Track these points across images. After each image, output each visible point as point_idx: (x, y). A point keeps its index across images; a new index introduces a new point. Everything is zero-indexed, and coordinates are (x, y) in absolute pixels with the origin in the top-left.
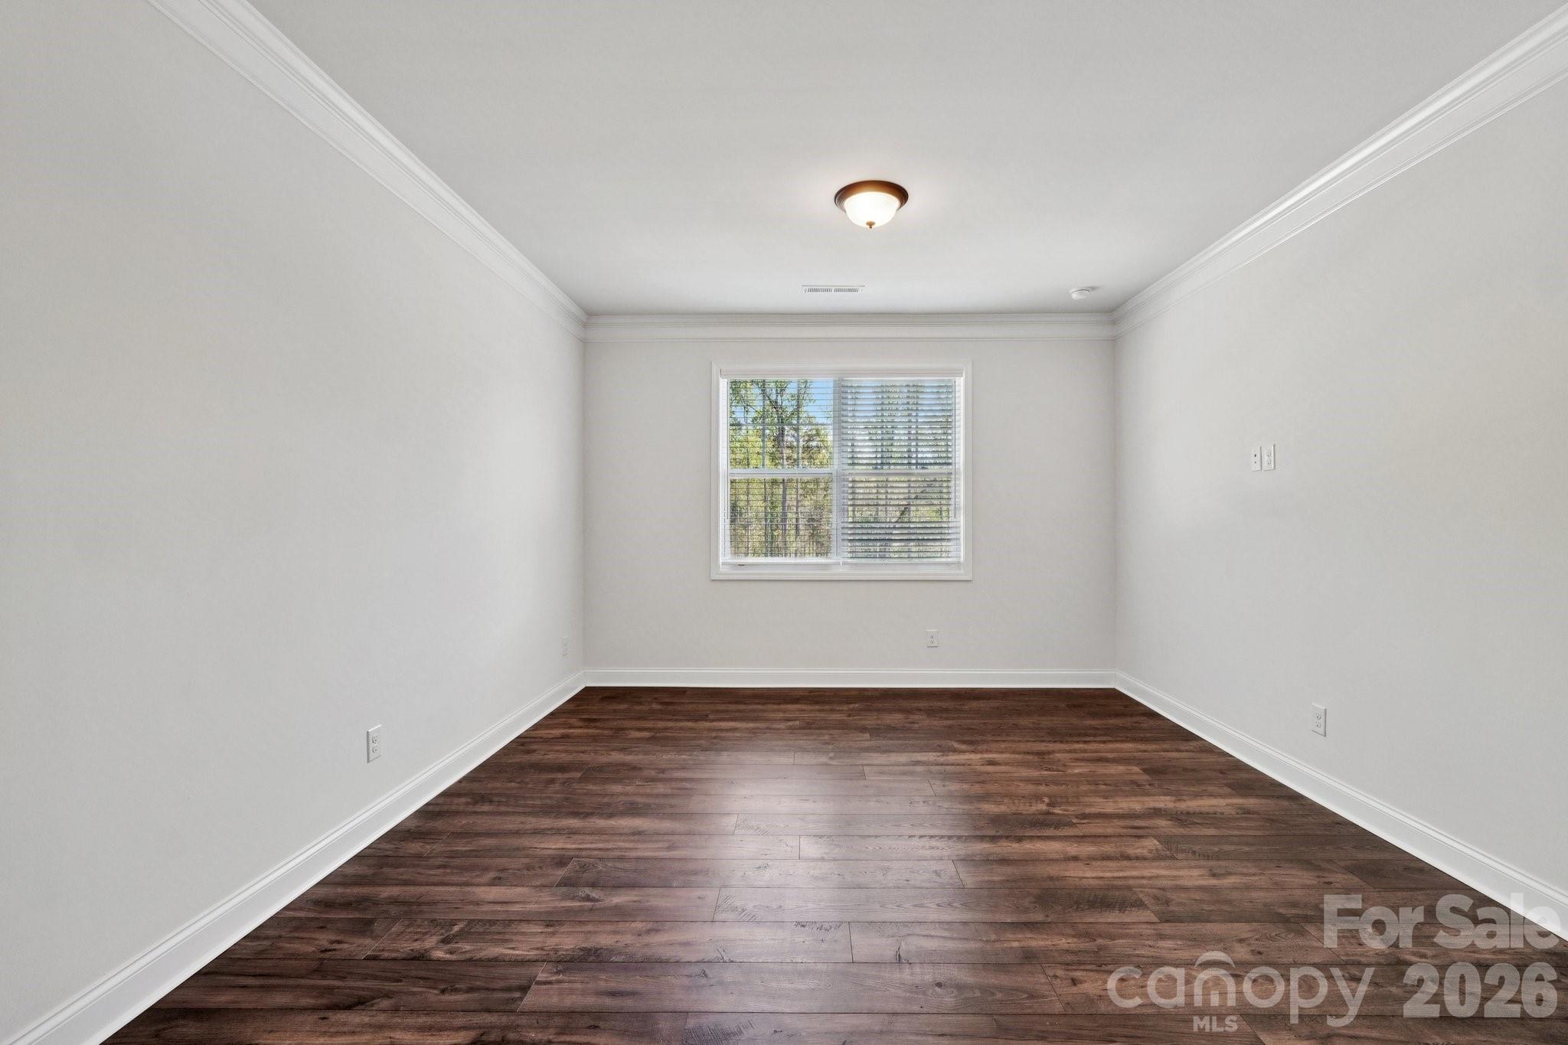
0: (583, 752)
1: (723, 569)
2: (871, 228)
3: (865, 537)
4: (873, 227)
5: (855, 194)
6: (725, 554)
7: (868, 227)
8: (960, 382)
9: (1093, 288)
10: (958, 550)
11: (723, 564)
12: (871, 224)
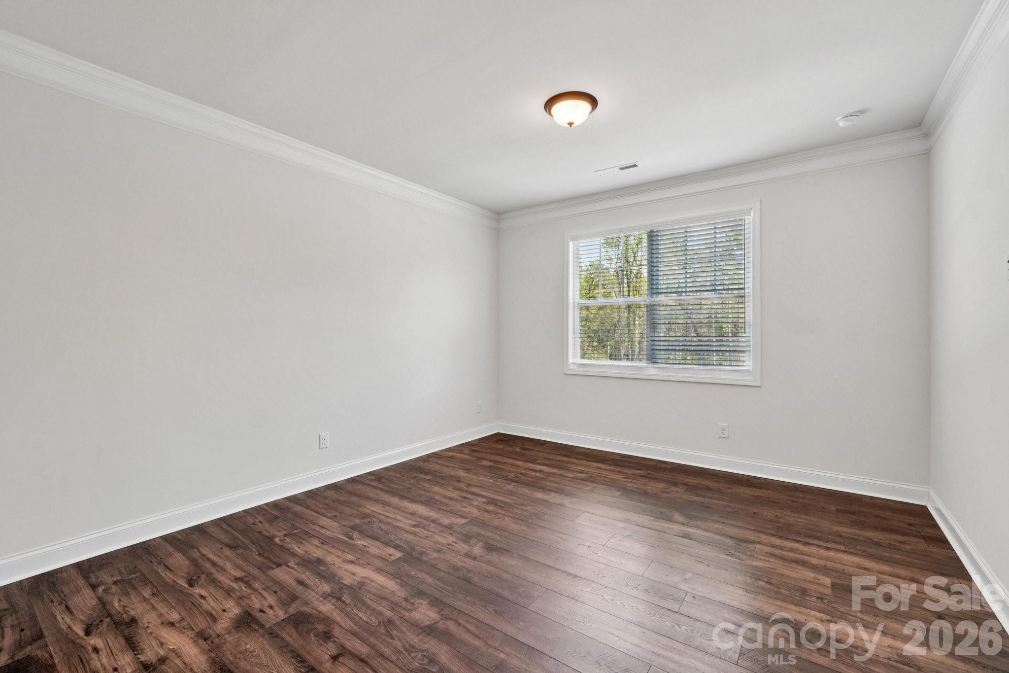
0: (447, 467)
1: (572, 367)
2: (571, 126)
3: (670, 348)
4: (573, 126)
5: (558, 102)
6: (574, 357)
7: (569, 126)
8: (749, 219)
9: (862, 112)
10: (748, 362)
11: (572, 363)
12: (571, 124)
